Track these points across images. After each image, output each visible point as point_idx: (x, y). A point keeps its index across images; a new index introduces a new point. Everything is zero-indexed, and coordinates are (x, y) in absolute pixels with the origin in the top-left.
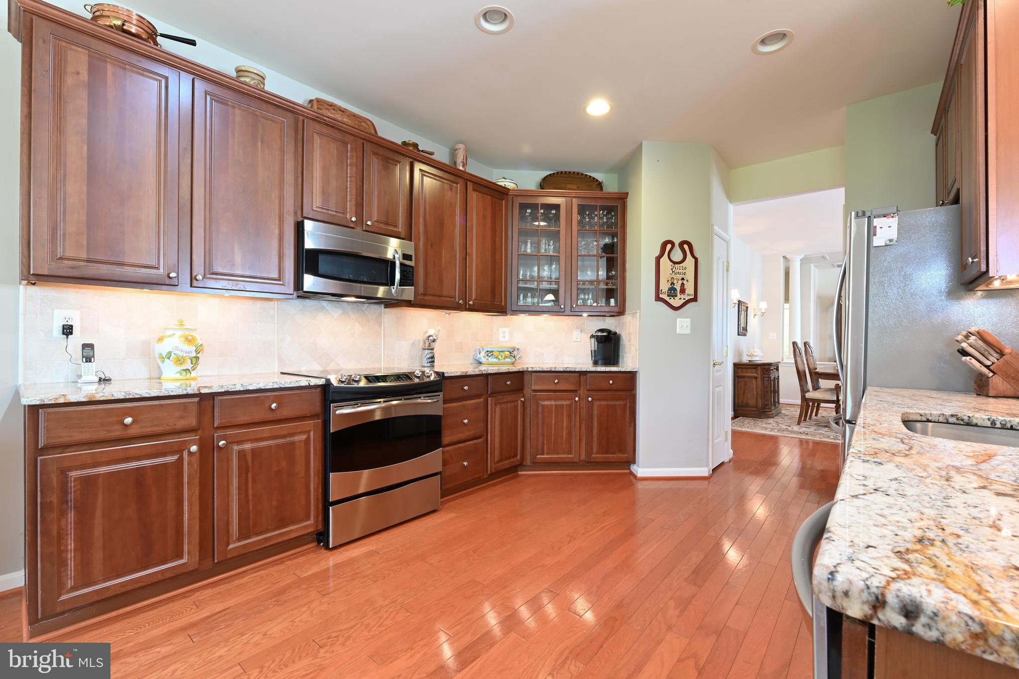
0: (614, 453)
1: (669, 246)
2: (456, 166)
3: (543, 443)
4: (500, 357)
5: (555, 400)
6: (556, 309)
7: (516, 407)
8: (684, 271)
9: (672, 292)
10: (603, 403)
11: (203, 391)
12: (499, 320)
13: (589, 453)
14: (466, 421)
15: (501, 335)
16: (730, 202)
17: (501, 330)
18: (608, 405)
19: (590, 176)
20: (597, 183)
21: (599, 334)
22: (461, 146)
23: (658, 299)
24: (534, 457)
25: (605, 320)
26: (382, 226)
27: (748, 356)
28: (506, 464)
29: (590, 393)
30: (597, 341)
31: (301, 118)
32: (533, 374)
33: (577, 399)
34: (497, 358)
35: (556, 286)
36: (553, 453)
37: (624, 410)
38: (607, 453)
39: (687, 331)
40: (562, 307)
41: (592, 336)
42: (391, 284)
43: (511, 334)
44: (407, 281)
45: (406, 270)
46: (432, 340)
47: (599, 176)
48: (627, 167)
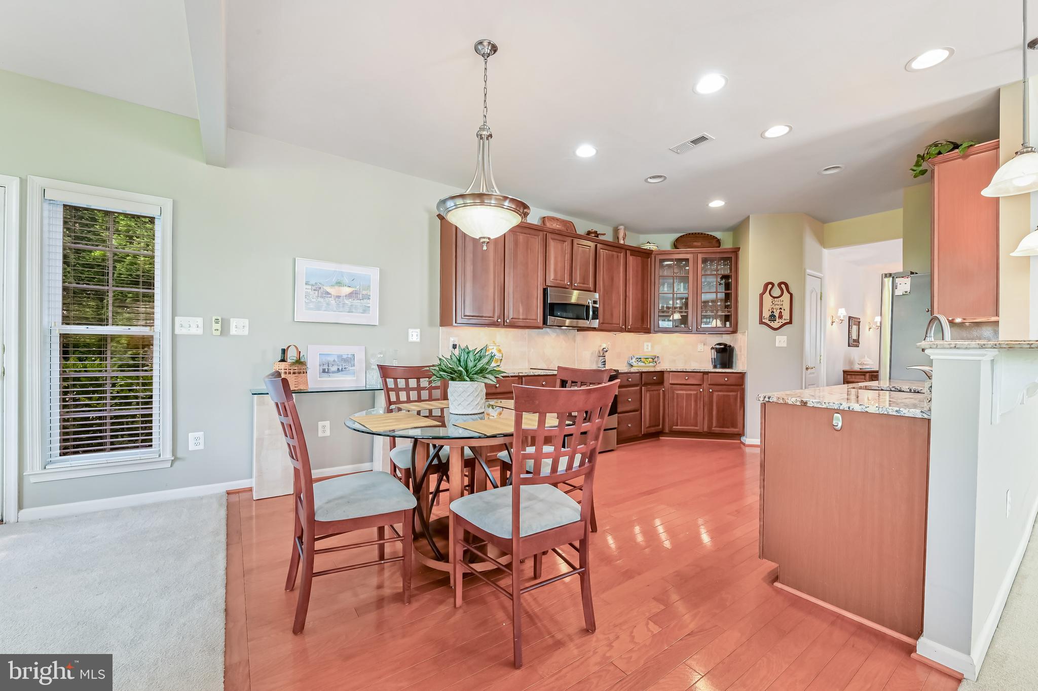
0: (728, 428)
1: (770, 286)
2: (618, 242)
3: (677, 418)
4: (646, 362)
5: (686, 390)
6: (686, 329)
7: (659, 394)
8: (781, 303)
9: (772, 317)
10: (720, 393)
11: (520, 374)
12: (643, 337)
13: (710, 427)
14: (630, 400)
15: (645, 347)
16: (824, 248)
17: (646, 344)
18: (724, 395)
19: (711, 235)
20: (716, 240)
21: (718, 347)
22: (622, 227)
23: (761, 322)
24: (671, 427)
25: (722, 337)
26: (581, 285)
27: (859, 364)
28: (653, 430)
29: (711, 386)
30: (716, 352)
31: (545, 233)
32: (671, 373)
33: (701, 390)
34: (644, 362)
35: (686, 314)
36: (684, 426)
37: (736, 399)
38: (723, 427)
39: (785, 345)
40: (690, 328)
41: (712, 348)
42: (587, 319)
43: (652, 347)
44: (595, 317)
45: (595, 310)
46: (605, 351)
47: (718, 235)
48: (739, 229)
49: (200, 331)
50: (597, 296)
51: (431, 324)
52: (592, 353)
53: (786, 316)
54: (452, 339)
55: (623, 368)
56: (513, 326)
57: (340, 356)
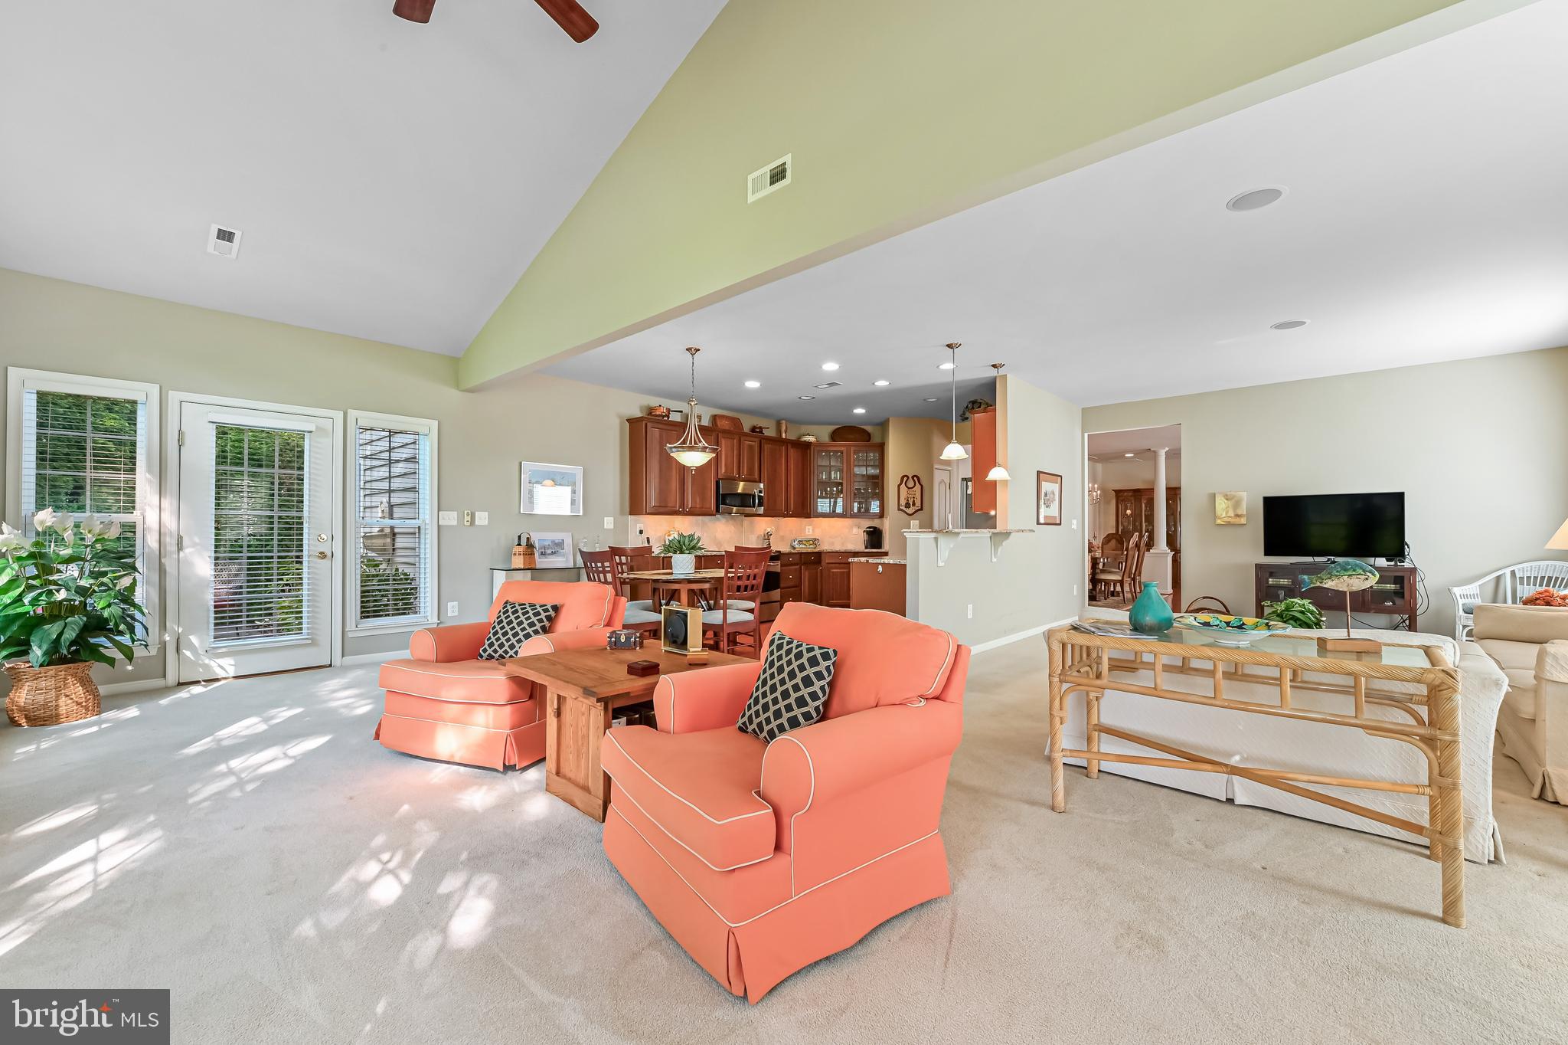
1: (905, 479)
2: (781, 436)
4: (807, 544)
5: (840, 568)
7: (817, 572)
8: (914, 493)
9: (908, 505)
12: (806, 521)
14: (791, 577)
15: (807, 530)
17: (806, 528)
19: (863, 430)
20: (866, 433)
21: (870, 530)
22: (784, 423)
23: (899, 509)
25: (874, 521)
26: (748, 477)
30: (868, 534)
31: (717, 433)
32: (827, 554)
34: (804, 544)
41: (865, 531)
42: (754, 506)
43: (813, 530)
44: (760, 504)
45: (760, 498)
46: (769, 535)
47: (868, 428)
48: (883, 425)
49: (455, 523)
50: (762, 485)
51: (622, 513)
52: (758, 537)
53: (918, 504)
54: (638, 525)
55: (785, 549)
56: (691, 513)
57: (553, 541)
